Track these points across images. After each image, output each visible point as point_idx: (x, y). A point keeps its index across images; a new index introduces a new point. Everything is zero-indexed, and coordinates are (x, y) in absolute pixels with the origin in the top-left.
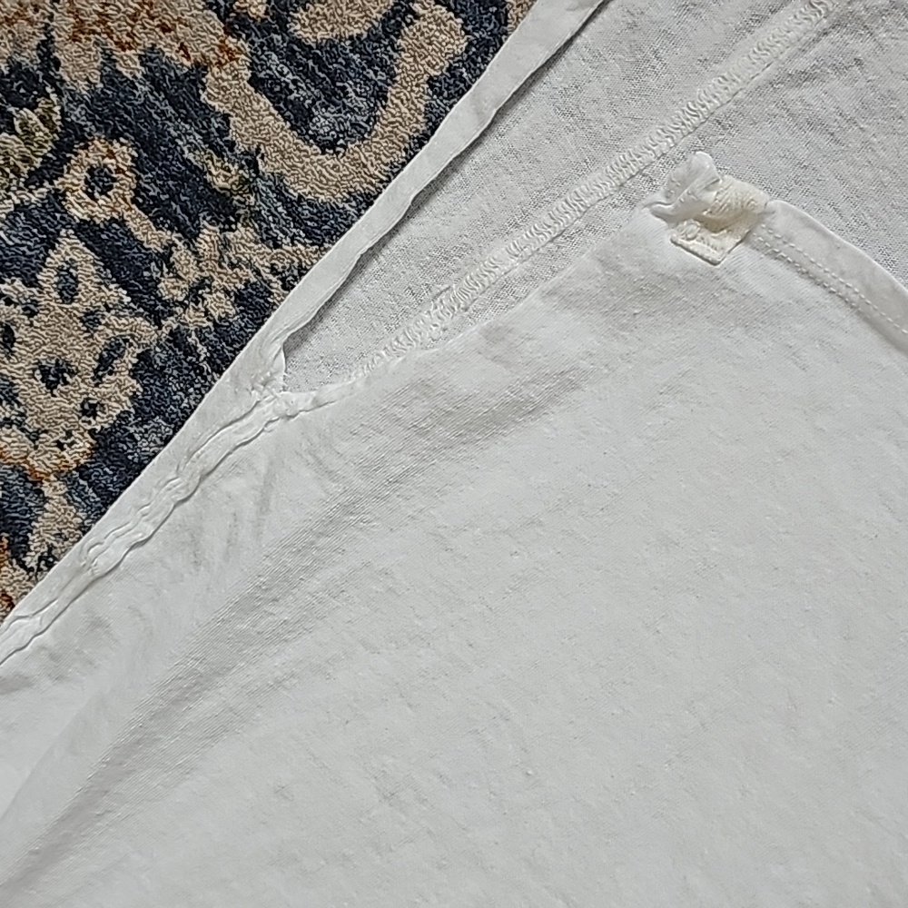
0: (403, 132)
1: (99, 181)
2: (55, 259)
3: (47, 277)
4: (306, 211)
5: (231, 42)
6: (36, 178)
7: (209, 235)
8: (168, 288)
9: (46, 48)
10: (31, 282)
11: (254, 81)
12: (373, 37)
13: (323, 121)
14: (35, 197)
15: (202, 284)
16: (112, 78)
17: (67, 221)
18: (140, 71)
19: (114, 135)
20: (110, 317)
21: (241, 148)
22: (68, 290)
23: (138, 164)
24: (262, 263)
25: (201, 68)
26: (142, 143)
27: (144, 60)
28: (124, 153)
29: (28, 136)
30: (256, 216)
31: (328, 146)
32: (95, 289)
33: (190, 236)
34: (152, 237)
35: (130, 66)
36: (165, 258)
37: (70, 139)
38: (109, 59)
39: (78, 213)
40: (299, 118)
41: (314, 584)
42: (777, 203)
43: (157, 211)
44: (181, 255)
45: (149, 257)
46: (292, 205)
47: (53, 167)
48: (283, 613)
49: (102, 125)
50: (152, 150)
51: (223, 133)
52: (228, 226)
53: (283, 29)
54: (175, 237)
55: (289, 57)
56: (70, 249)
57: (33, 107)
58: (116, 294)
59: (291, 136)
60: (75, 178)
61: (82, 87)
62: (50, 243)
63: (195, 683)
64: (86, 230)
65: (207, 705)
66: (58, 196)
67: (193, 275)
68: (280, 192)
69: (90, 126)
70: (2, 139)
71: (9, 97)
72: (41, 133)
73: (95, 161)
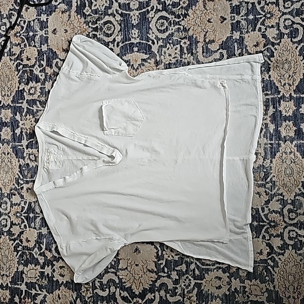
0: (209, 60)
1: (185, 43)
2: (177, 46)
3: (175, 47)
4: (198, 60)
5: (203, 42)
6: (180, 38)
7: (190, 55)
8: (183, 56)
9: (189, 29)
10: (174, 46)
11: (202, 46)
12: (213, 51)
13: (205, 54)
14: (179, 40)
15: (186, 58)
16: (192, 36)
17: (180, 44)
18: (195, 37)
19: (189, 40)
20: (177, 54)
21: (197, 51)
22: (176, 49)
23: (189, 45)
24: (192, 61)
25: (199, 42)
26: (190, 43)
27: (196, 37)
28: (188, 43)
29: (182, 35)
30: (194, 57)
31: (203, 56)
32: (178, 51)
33: (188, 54)
34: (185, 51)
35: (194, 36)
36: (185, 54)
37: (185, 38)
38: (193, 34)
39: (181, 44)
40: (203, 52)
41: (177, 87)
42: (227, 88)
43: (187, 50)
44: (186, 55)
45: (184, 52)
46: (197, 58)
47: (182, 39)
48: (173, 87)
49: (189, 39)
50: (191, 44)
51: (197, 48)
52: (191, 56)
53: (207, 45)
54: (187, 53)
55: (206, 47)
56: (178, 46)
57: (185, 32)
58: (179, 53)
59: (201, 53)
60: (183, 41)
61: (189, 35)
62: (177, 44)
63: (164, 87)
64: (181, 46)
65: (163, 89)
66: (181, 41)
67: (186, 57)
68: (197, 57)
69: (187, 38)
70: (180, 33)
71: (183, 30)
72: (184, 35)
73: (186, 41)
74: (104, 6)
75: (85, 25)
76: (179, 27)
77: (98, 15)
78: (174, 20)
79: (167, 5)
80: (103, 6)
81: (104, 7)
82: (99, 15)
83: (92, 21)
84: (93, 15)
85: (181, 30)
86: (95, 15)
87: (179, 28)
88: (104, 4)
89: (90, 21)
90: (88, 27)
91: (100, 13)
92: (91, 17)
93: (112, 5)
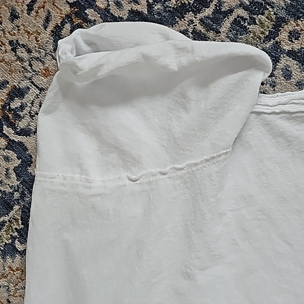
1: (294, 35)
2: (280, 66)
3: (278, 72)
6: (268, 38)
10: (271, 75)
14: (268, 45)
17: (282, 51)
19: (298, 18)
22: (288, 76)
28: (303, 24)
29: (262, 25)
32: (300, 73)
37: (279, 23)
39: (287, 48)
47: (273, 35)
49: (293, 15)
56: (285, 61)
57: (263, 14)
60: (283, 35)
62: (277, 60)
64: (291, 54)
66: (278, 44)
69: (287, 17)
70: (251, 27)
71: (251, 12)
72: (267, 23)
73: (291, 28)
74: (11, 171)
75: (9, 259)
76: (232, 18)
77: (16, 207)
78: (201, 20)
79: (145, 11)
80: (7, 175)
81: (13, 176)
82: (19, 203)
83: (16, 234)
84: (6, 218)
85: (245, 20)
86: (11, 214)
87: (236, 22)
88: (7, 170)
89: (13, 238)
90: (18, 257)
91: (17, 195)
92: (5, 227)
93: (26, 149)
